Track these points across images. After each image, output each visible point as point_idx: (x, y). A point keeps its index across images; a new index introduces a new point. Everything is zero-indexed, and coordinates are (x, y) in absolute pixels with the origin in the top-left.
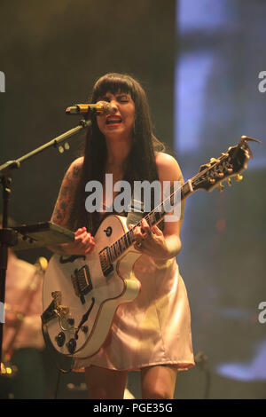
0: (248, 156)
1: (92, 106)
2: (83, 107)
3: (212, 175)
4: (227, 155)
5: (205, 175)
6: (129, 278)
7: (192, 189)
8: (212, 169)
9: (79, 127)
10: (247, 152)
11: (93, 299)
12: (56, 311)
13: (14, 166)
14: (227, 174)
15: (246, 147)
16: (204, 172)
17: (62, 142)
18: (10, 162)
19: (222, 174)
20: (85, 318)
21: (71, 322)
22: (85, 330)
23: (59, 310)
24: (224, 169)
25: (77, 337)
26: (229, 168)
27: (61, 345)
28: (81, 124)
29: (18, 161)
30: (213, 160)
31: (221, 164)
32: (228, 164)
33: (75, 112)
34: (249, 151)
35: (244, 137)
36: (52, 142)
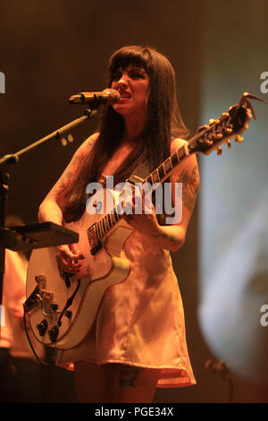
0: (250, 115)
1: (98, 94)
2: (89, 95)
3: (210, 136)
4: (228, 114)
5: (202, 137)
6: (118, 256)
7: (187, 153)
8: (211, 131)
9: (84, 117)
10: (249, 110)
11: (79, 281)
12: (38, 295)
13: (12, 159)
14: (226, 135)
15: (249, 106)
16: (202, 133)
17: (65, 134)
18: (9, 156)
19: (221, 135)
20: (69, 302)
21: (55, 307)
22: (69, 315)
23: (42, 294)
24: (224, 130)
25: (60, 324)
26: (229, 127)
27: (42, 334)
28: (86, 113)
29: (16, 155)
30: (212, 121)
31: (220, 124)
32: (228, 124)
33: (79, 101)
34: (252, 110)
35: (246, 94)
36: (54, 133)
